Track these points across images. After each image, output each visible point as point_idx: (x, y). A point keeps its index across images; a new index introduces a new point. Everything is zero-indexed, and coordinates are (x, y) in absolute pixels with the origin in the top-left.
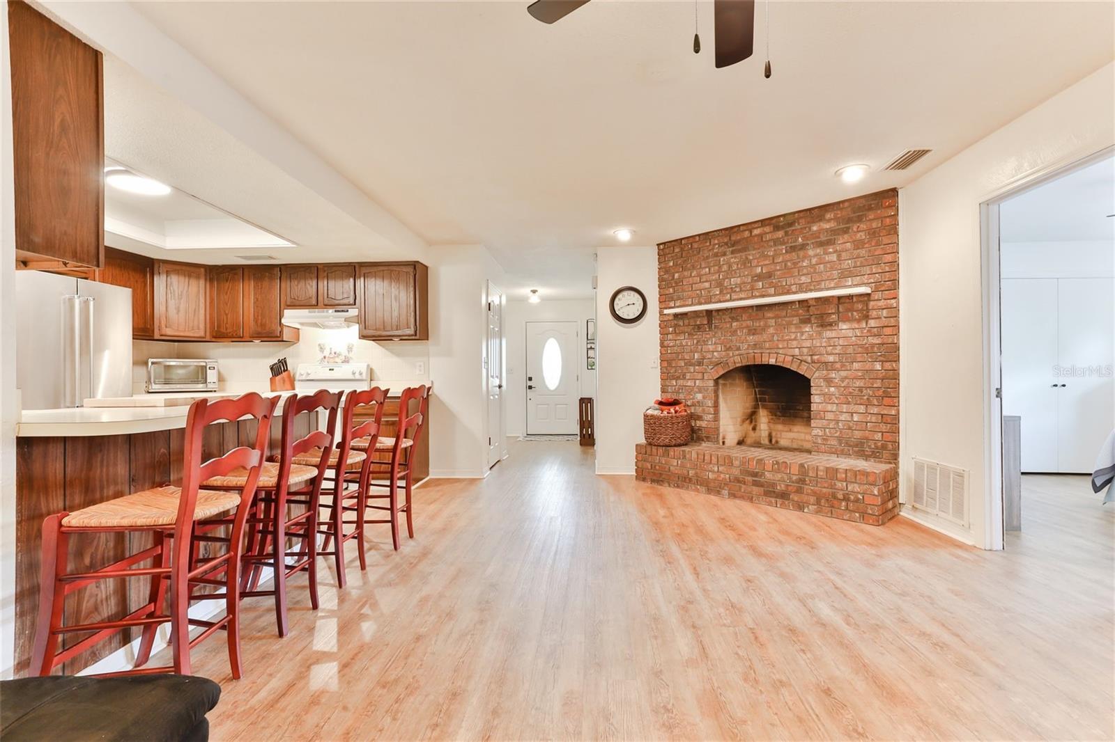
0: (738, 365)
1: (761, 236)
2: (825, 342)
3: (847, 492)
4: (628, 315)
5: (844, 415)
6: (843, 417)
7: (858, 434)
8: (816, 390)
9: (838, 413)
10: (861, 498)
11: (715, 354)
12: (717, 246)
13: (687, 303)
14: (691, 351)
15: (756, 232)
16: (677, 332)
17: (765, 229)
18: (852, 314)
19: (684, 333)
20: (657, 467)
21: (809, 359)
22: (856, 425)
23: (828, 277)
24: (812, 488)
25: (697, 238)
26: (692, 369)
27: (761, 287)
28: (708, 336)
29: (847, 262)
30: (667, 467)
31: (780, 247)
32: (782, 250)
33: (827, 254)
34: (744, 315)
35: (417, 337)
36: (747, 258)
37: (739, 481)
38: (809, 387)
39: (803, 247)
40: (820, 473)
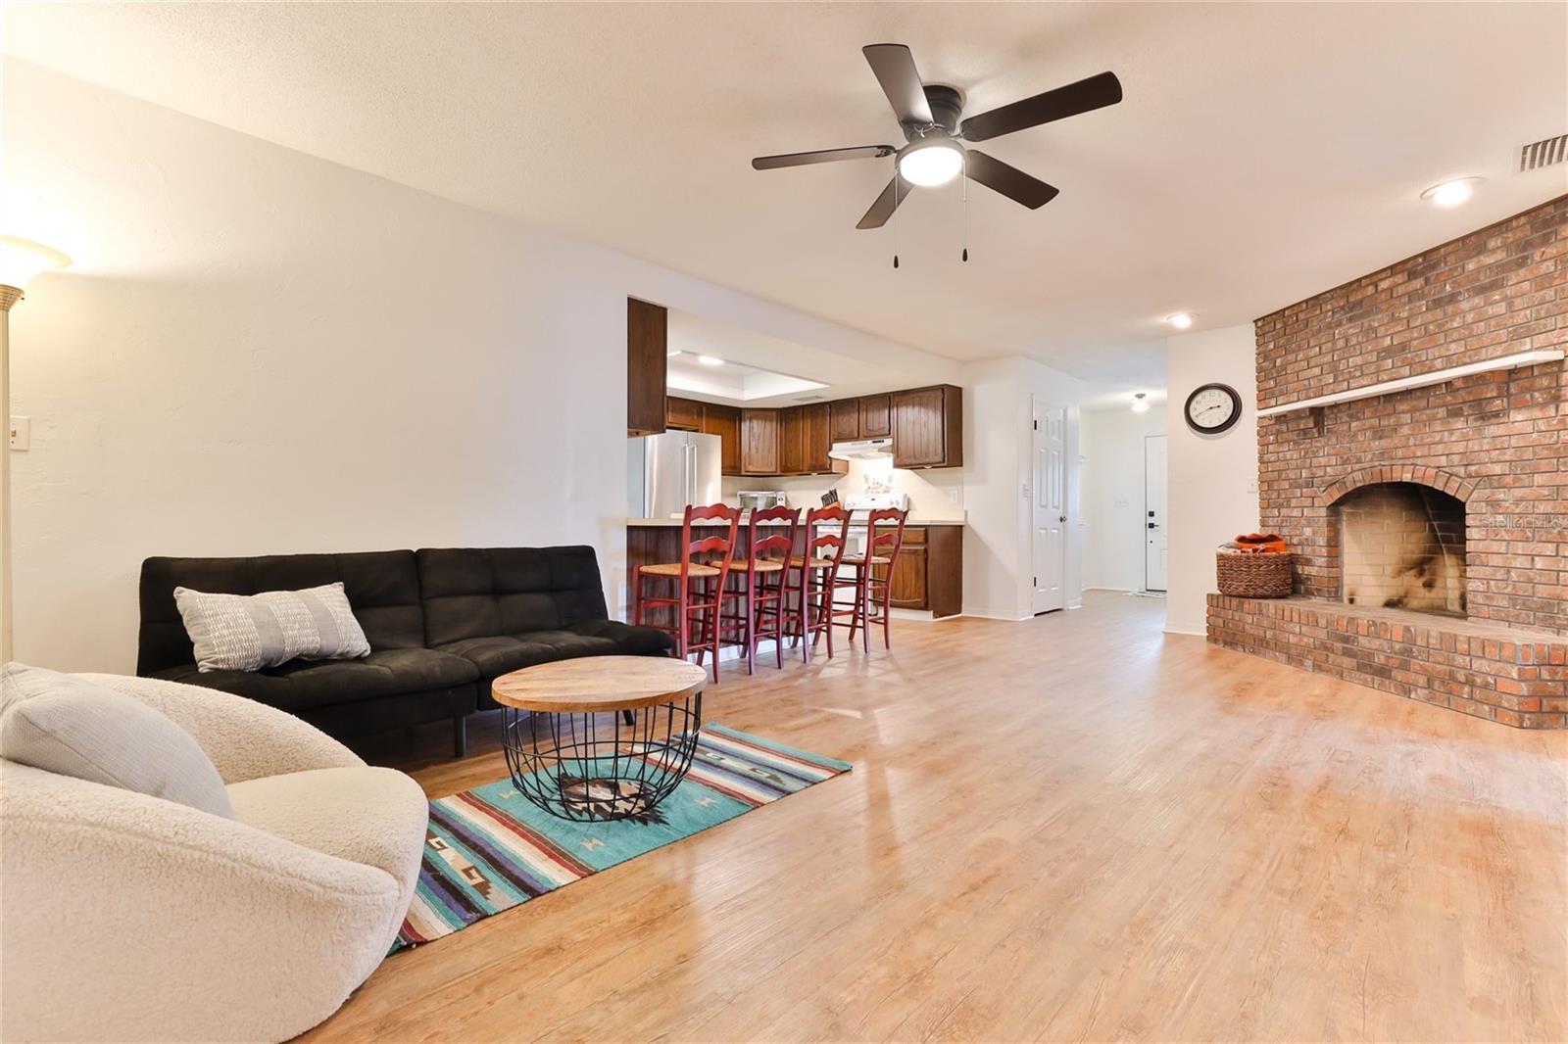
0: (1359, 485)
1: (1391, 290)
2: (1488, 443)
3: (1471, 672)
4: (1210, 422)
5: (1520, 559)
6: (1519, 562)
7: (1543, 591)
8: (1474, 519)
9: (1510, 555)
10: (1492, 682)
11: (1328, 469)
12: (1330, 313)
13: (1292, 399)
14: (1297, 468)
15: (1383, 285)
16: (1280, 440)
17: (1396, 280)
18: (1532, 397)
19: (1288, 441)
20: (1230, 625)
21: (1462, 471)
22: (1540, 575)
23: (1493, 339)
24: (1422, 663)
25: (1304, 305)
26: (1298, 492)
27: (1390, 367)
28: (1319, 444)
29: (1522, 313)
30: (1241, 625)
31: (1418, 304)
32: (1420, 307)
33: (1490, 304)
34: (1366, 411)
35: (945, 464)
36: (1370, 325)
37: (1326, 648)
38: (1464, 514)
39: (1453, 298)
40: (1432, 641)
